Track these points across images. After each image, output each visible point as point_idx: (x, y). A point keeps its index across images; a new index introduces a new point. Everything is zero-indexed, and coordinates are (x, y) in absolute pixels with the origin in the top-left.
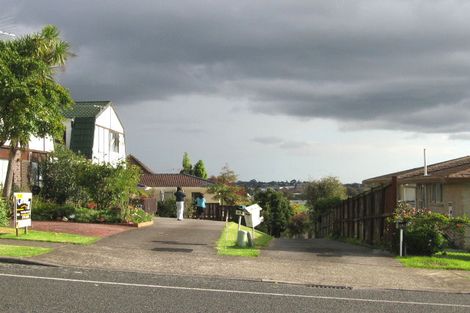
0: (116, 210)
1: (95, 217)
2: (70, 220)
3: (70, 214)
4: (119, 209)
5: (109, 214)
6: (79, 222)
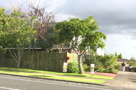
0: (110, 69)
1: (104, 71)
2: (97, 71)
3: (97, 70)
4: (112, 69)
5: (108, 70)
6: (100, 72)
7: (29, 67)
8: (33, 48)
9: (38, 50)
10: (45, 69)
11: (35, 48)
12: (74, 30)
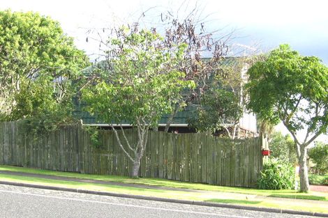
7: (161, 175)
8: (165, 125)
9: (181, 130)
10: (204, 180)
11: (171, 125)
12: (302, 81)
